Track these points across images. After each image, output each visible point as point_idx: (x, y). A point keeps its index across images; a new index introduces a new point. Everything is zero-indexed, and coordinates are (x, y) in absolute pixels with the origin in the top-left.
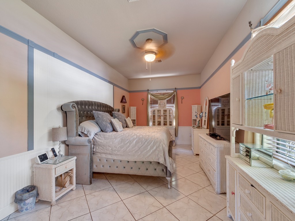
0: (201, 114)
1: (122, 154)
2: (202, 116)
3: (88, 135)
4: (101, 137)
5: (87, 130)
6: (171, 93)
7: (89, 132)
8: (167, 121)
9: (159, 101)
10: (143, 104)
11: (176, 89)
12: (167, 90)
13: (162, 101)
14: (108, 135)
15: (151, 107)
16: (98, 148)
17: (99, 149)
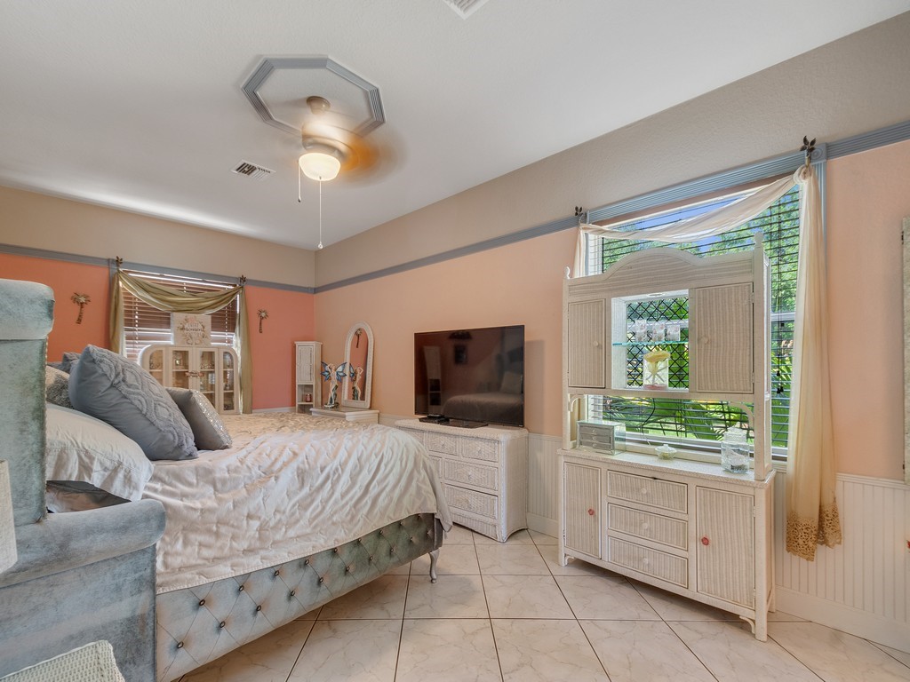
0: (340, 369)
1: (308, 531)
2: (341, 374)
3: (117, 489)
4: (190, 484)
5: (108, 464)
6: (222, 292)
7: (115, 470)
8: (233, 393)
9: (177, 318)
10: (79, 321)
11: (243, 279)
12: (205, 276)
13: (190, 316)
14: (224, 466)
15: (128, 338)
16: (186, 543)
17: (189, 549)
